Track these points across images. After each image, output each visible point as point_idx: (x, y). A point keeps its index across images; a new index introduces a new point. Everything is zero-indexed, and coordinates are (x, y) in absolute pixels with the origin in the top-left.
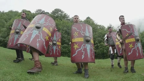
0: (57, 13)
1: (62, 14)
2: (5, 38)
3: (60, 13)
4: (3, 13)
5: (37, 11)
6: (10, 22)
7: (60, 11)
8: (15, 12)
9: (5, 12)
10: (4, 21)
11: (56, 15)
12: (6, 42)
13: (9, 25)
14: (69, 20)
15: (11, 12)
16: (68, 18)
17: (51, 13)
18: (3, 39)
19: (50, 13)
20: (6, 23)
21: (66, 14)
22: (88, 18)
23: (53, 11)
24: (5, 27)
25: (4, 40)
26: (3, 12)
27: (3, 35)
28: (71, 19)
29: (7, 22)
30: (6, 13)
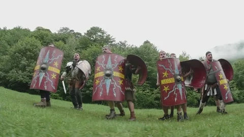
0: (95, 34)
1: (103, 36)
2: (7, 72)
3: (99, 34)
4: (4, 31)
5: (61, 30)
6: (16, 46)
7: (100, 30)
8: (24, 30)
9: (7, 29)
10: (6, 44)
11: (93, 37)
12: (8, 79)
13: (14, 50)
14: (115, 45)
15: (18, 29)
16: (113, 43)
17: (85, 34)
18: (3, 74)
19: (83, 34)
20: (9, 47)
21: (109, 35)
22: (147, 42)
23: (88, 31)
24: (7, 54)
25: (4, 76)
26: (5, 29)
27: (3, 67)
28: (119, 44)
29: (10, 45)
30: (9, 31)
